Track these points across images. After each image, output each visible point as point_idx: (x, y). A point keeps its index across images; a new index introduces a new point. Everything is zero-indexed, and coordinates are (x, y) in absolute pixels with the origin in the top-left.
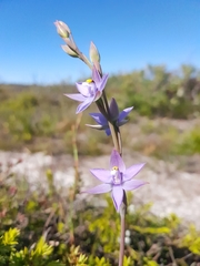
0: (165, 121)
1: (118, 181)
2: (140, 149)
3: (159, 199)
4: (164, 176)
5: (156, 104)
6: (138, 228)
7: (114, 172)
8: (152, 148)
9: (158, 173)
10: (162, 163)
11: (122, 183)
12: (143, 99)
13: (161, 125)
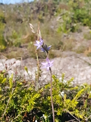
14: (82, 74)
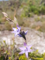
0: (44, 16)
2: (34, 28)
3: (41, 46)
4: (43, 38)
5: (40, 9)
6: (34, 58)
7: (25, 48)
8: (39, 28)
9: (41, 37)
10: (42, 33)
11: (27, 50)
12: (36, 7)
13: (42, 18)
14: (34, 40)
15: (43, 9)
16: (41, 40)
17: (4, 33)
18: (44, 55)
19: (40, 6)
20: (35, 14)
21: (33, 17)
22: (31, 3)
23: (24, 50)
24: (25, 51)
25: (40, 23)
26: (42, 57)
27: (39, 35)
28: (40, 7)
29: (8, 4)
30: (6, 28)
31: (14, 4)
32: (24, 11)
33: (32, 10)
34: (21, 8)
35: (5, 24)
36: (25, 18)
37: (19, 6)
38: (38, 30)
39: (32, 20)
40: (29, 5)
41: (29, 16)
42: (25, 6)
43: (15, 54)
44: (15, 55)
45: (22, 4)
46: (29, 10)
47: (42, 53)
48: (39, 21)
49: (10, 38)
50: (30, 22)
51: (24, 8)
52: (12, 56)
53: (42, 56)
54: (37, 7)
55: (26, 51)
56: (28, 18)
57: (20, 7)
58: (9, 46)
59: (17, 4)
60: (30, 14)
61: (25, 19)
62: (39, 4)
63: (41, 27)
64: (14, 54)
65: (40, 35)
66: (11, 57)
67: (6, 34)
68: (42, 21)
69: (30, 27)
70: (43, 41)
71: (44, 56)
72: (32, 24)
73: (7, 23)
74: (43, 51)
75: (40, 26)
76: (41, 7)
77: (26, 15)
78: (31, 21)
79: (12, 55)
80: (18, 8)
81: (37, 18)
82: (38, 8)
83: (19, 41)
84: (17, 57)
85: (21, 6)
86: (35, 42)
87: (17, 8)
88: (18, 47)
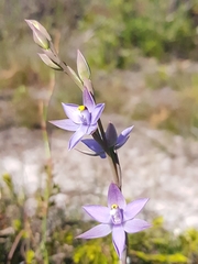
0: (186, 65)
1: (118, 221)
3: (173, 197)
4: (181, 161)
7: (113, 212)
8: (164, 116)
9: (173, 157)
10: (178, 139)
11: (123, 223)
13: (180, 73)
15: (180, 34)
16: (173, 172)
17: (7, 137)
18: (188, 238)
19: (169, 18)
20: (148, 55)
21: (136, 68)
22: (128, 8)
23: (108, 221)
24: (112, 225)
25: (169, 96)
26: (179, 249)
27: (163, 149)
28: (167, 26)
29: (26, 8)
30: (18, 119)
31: (52, 11)
32: (96, 42)
33: (136, 39)
34: (85, 29)
35: (15, 100)
36: (103, 72)
37: (77, 17)
38: (160, 127)
39: (134, 80)
40: (120, 16)
41: (121, 64)
42: (101, 20)
43: (56, 235)
44: (57, 242)
45: (87, 10)
46: (121, 39)
47: (177, 232)
48: (163, 84)
49: (35, 162)
50: (125, 90)
51: (99, 29)
52: (43, 246)
53: (179, 244)
54: (156, 24)
55: (118, 225)
56: (117, 72)
57: (81, 24)
58: (26, 198)
59: (65, 9)
60: (125, 53)
61: (101, 78)
62: (165, 13)
63: (174, 114)
64: (51, 235)
65: (170, 149)
66: (38, 251)
67: (16, 146)
68: (176, 88)
69: (126, 113)
70: (183, 176)
71: (188, 243)
72: (133, 101)
73: (24, 96)
74: (181, 218)
75: (168, 107)
76: (171, 23)
77: (106, 62)
78: (130, 85)
79: (41, 240)
80: (73, 26)
81: (157, 73)
82: (160, 31)
83: (75, 173)
84: (65, 251)
85: (86, 19)
86: (147, 177)
87: (66, 29)
88: (67, 205)
